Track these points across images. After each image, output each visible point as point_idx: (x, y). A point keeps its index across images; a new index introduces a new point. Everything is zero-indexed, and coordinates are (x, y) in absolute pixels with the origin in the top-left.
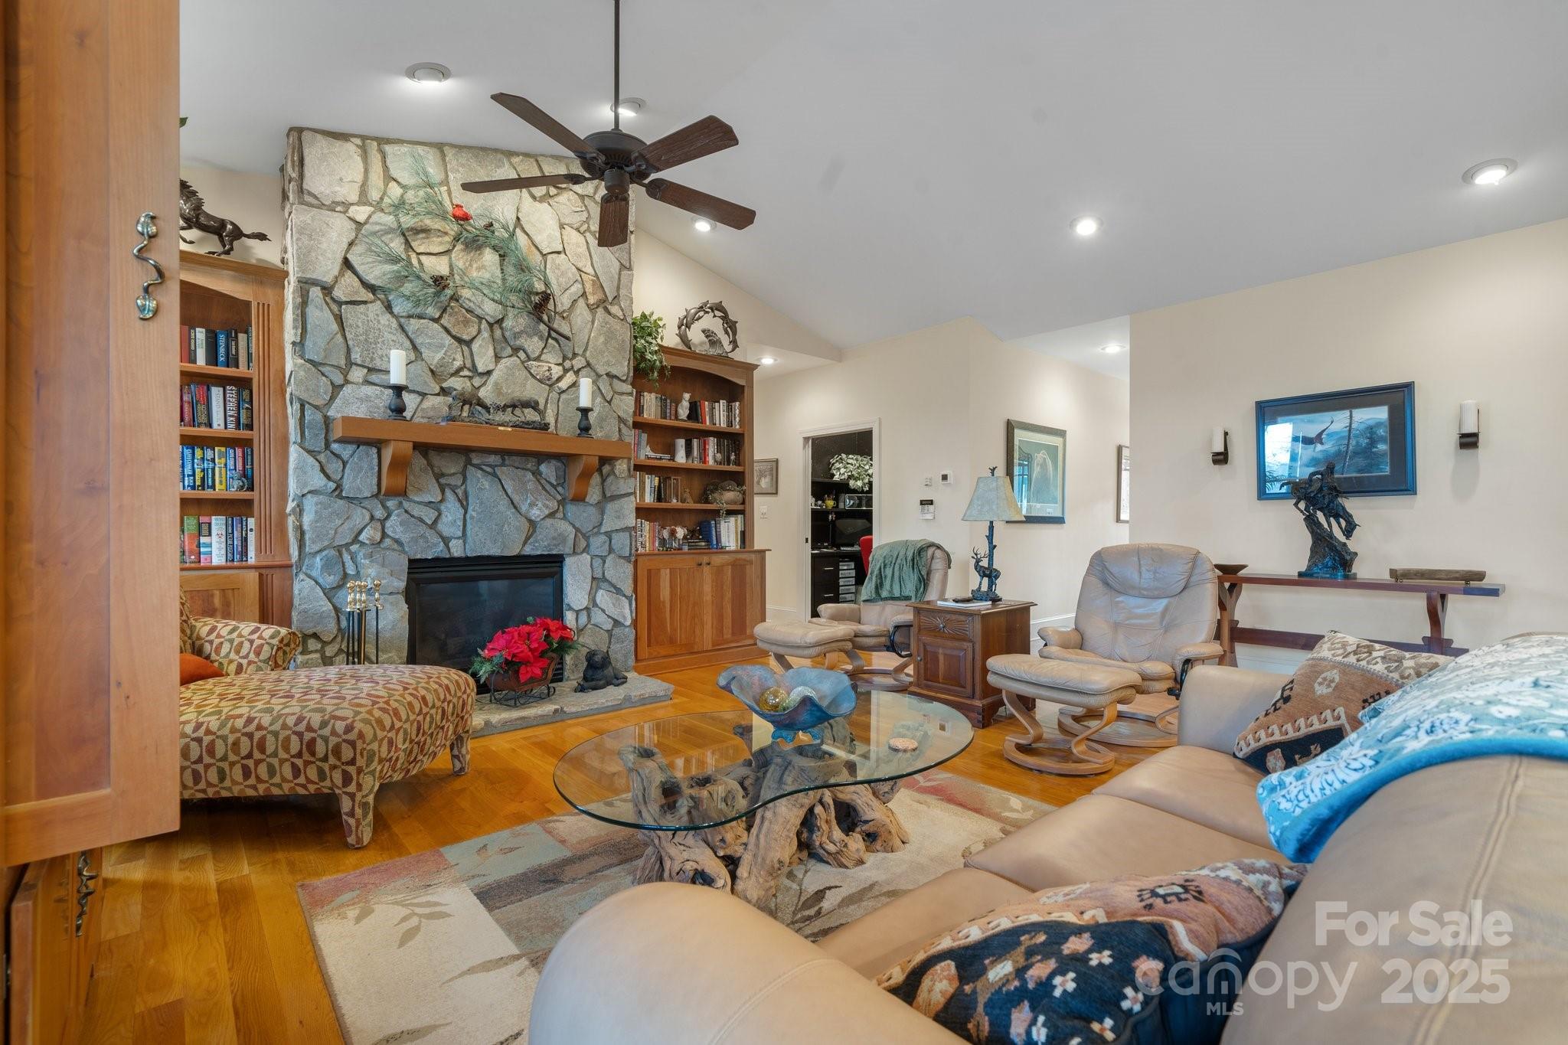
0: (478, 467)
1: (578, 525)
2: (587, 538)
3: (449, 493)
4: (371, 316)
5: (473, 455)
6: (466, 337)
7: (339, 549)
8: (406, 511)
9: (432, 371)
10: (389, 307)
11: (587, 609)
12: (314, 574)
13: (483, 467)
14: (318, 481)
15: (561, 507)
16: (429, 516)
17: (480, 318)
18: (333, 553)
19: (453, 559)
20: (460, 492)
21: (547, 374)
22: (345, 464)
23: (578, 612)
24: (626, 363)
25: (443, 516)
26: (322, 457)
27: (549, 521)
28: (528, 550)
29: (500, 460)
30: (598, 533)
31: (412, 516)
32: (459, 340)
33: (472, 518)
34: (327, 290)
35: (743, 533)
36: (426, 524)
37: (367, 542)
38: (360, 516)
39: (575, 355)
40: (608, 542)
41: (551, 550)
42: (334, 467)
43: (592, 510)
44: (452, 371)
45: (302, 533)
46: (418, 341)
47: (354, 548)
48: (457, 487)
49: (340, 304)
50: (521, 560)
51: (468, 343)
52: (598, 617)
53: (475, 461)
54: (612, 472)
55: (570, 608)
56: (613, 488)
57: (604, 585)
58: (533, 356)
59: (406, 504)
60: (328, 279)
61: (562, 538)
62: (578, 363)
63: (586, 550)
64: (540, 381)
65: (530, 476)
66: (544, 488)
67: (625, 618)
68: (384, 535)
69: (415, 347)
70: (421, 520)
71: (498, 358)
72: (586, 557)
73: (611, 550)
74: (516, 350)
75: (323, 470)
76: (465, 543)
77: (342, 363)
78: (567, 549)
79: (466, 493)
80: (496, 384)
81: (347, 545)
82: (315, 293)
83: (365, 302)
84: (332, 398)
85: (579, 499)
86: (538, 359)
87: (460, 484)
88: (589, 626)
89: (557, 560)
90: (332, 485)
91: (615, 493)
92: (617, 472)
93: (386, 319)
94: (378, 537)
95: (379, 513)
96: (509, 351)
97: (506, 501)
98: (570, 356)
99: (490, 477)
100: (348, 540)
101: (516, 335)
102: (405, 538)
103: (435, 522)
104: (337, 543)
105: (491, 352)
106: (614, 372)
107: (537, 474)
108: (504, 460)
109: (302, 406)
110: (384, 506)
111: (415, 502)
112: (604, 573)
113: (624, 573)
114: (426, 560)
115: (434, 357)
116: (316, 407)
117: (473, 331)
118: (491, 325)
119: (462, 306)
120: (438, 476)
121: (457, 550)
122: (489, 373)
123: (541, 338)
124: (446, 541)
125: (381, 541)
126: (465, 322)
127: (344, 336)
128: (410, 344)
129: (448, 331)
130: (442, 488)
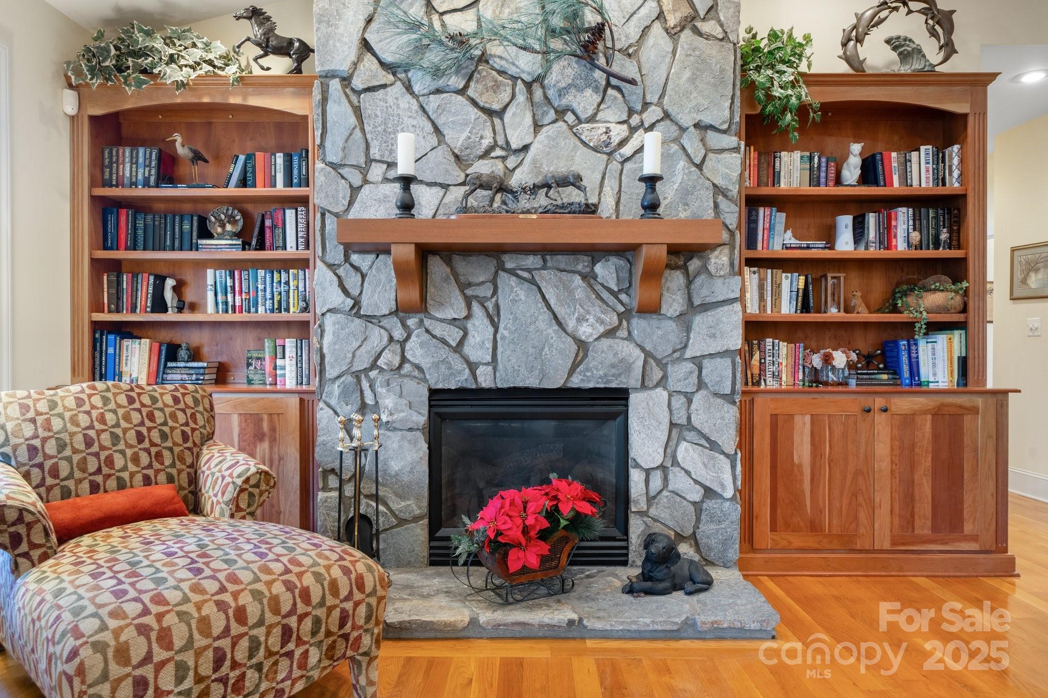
0: (512, 272)
1: (648, 347)
2: (662, 365)
3: (476, 307)
4: (390, 100)
5: (506, 257)
6: (496, 106)
7: (357, 375)
8: (427, 331)
9: (457, 157)
10: (409, 88)
11: (662, 467)
12: (333, 402)
13: (519, 272)
14: (336, 298)
15: (625, 323)
16: (453, 335)
17: (514, 79)
18: (349, 379)
19: (482, 390)
20: (490, 305)
21: (604, 137)
22: (363, 277)
23: (648, 472)
24: (728, 104)
25: (470, 337)
26: (341, 272)
27: (606, 342)
28: (576, 382)
29: (541, 262)
30: (681, 359)
31: (434, 337)
32: (489, 113)
33: (504, 338)
34: (346, 80)
35: (964, 363)
36: (449, 345)
37: (385, 367)
38: (377, 337)
39: (646, 105)
40: (697, 373)
41: (608, 381)
42: (352, 282)
43: (671, 326)
44: (480, 152)
45: (322, 357)
46: (440, 122)
47: (373, 374)
48: (486, 299)
49: (358, 93)
50: (565, 393)
51: (500, 114)
52: (678, 481)
53: (509, 265)
54: (704, 269)
55: (637, 466)
56: (704, 292)
57: (691, 435)
58: (583, 116)
59: (427, 322)
60: (344, 67)
61: (625, 366)
62: (651, 116)
63: (662, 382)
64: (595, 149)
65: (578, 280)
66: (599, 297)
67: (723, 486)
68: (404, 360)
69: (437, 130)
70: (444, 342)
71: (537, 126)
72: (661, 395)
73: (701, 385)
74: (561, 113)
75: (342, 285)
76: (495, 370)
77: (362, 161)
78: (632, 381)
79: (497, 307)
80: (534, 161)
81: (366, 371)
82: (335, 85)
83: (384, 86)
84: (351, 203)
85: (651, 309)
86: (592, 119)
87: (489, 294)
88: (665, 493)
89: (620, 396)
90: (350, 302)
91: (708, 300)
92: (712, 268)
93: (408, 102)
94: (396, 361)
95: (398, 334)
96: (552, 115)
97: (547, 315)
98: (639, 107)
99: (526, 285)
100: (366, 365)
101: (561, 93)
102: (425, 363)
103: (461, 343)
104: (354, 369)
105: (528, 120)
106: (707, 119)
107: (589, 277)
108: (545, 261)
109: (323, 215)
110: (404, 325)
111: (438, 319)
112: (689, 418)
113: (723, 418)
114: (450, 389)
115: (457, 138)
116: (336, 215)
117: (505, 96)
118: (529, 85)
119: (493, 68)
120: (463, 287)
121: (485, 380)
122: (526, 148)
123: (596, 89)
124: (472, 367)
125: (400, 367)
126: (496, 87)
127: (363, 130)
128: (429, 127)
129: (474, 103)
130: (468, 301)
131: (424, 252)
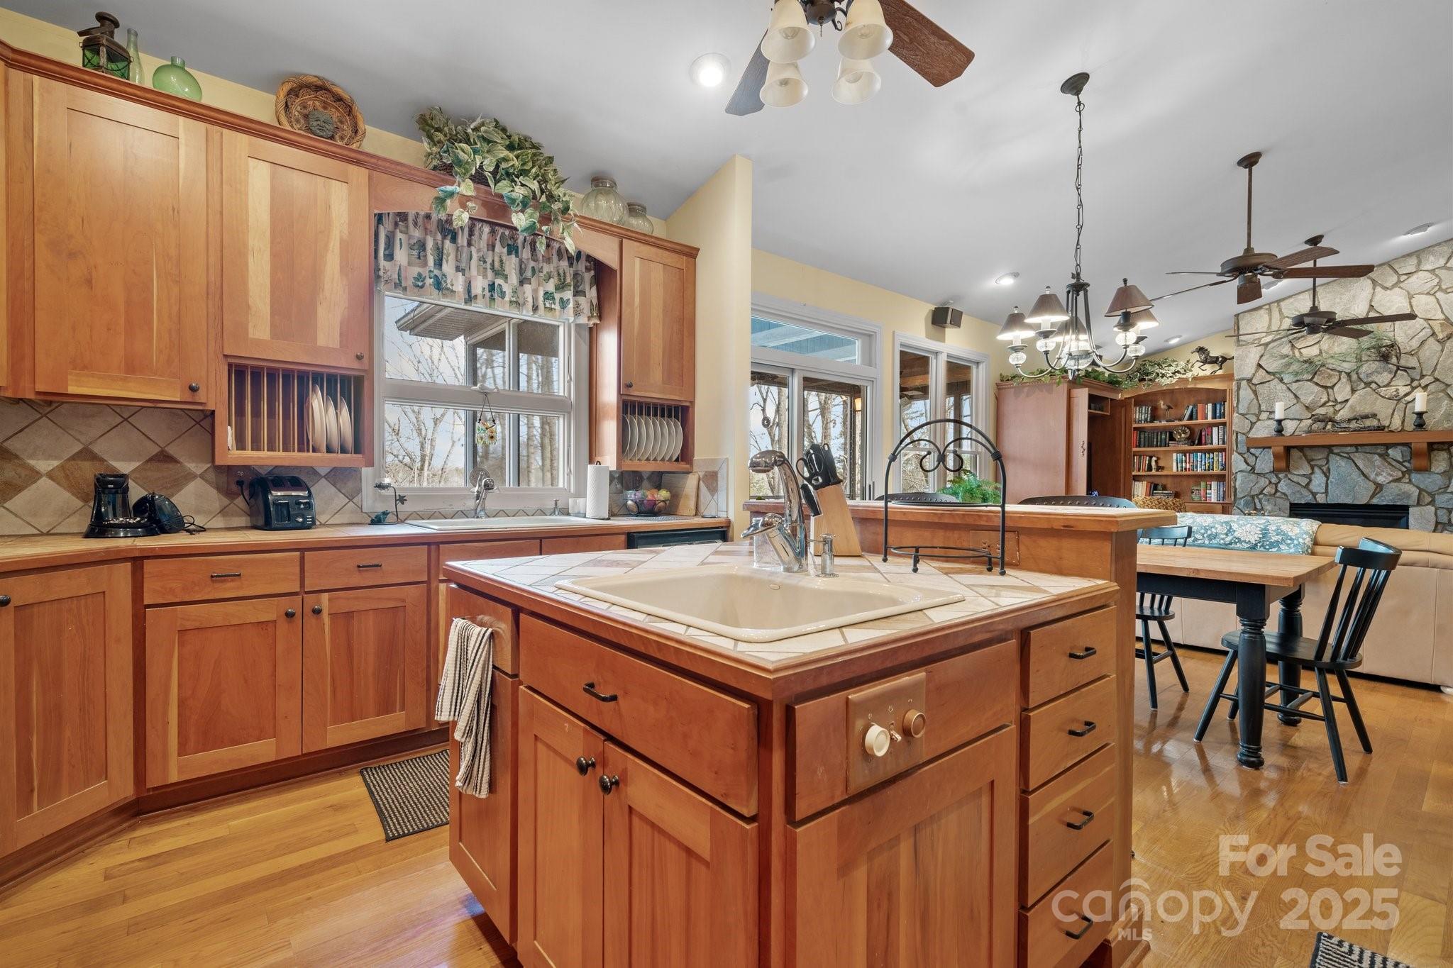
0: (1338, 454)
1: (1422, 486)
2: (1431, 495)
3: (1316, 469)
4: (1272, 386)
5: (1334, 448)
6: (1330, 384)
7: (1253, 497)
8: (1290, 479)
9: (1307, 407)
10: (1281, 380)
12: (1240, 507)
13: (1342, 454)
14: (1243, 466)
15: (1405, 475)
16: (1304, 481)
17: (1340, 372)
19: (1318, 504)
20: (1324, 469)
21: (1395, 393)
22: (1256, 458)
25: (1313, 482)
26: (1245, 456)
27: (1394, 484)
28: (1375, 502)
29: (1355, 450)
30: (1443, 493)
31: (1293, 481)
32: (1326, 387)
33: (1331, 482)
34: (1249, 381)
36: (1302, 485)
37: (1268, 494)
38: (1263, 481)
39: (1423, 377)
41: (1397, 502)
42: (1251, 460)
43: (1437, 477)
44: (1320, 404)
45: (1236, 489)
46: (1298, 394)
47: (1260, 496)
48: (1322, 466)
49: (1256, 385)
50: (1368, 507)
51: (1332, 387)
58: (1382, 385)
59: (1289, 476)
60: (1249, 374)
61: (1406, 495)
62: (1425, 381)
63: (1430, 503)
64: (1389, 399)
65: (1377, 457)
66: (1390, 464)
68: (1277, 491)
69: (1296, 396)
70: (1299, 484)
71: (1353, 391)
72: (1430, 508)
74: (1368, 384)
75: (1246, 461)
76: (1327, 496)
77: (1257, 412)
78: (1411, 502)
79: (1328, 469)
80: (1351, 407)
81: (1257, 495)
82: (1244, 383)
83: (1269, 381)
84: (1251, 429)
85: (1424, 469)
86: (1387, 386)
87: (1324, 464)
89: (1403, 509)
90: (1250, 468)
93: (1281, 386)
94: (1273, 491)
95: (1274, 480)
96: (1363, 385)
97: (1357, 472)
98: (1418, 378)
99: (1346, 460)
100: (1257, 493)
101: (1368, 375)
102: (1288, 492)
103: (1308, 484)
105: (1348, 388)
107: (1385, 456)
108: (1357, 449)
109: (1237, 434)
110: (1277, 477)
111: (1295, 474)
114: (1301, 504)
115: (1307, 400)
116: (1243, 434)
117: (1335, 380)
118: (1348, 375)
119: (1328, 368)
120: (1309, 461)
121: (1321, 499)
122: (1347, 401)
123: (1390, 372)
124: (1314, 494)
125: (1275, 494)
126: (1330, 376)
127: (1258, 400)
128: (1292, 396)
129: (1317, 384)
130: (1312, 467)
131: (1288, 449)
